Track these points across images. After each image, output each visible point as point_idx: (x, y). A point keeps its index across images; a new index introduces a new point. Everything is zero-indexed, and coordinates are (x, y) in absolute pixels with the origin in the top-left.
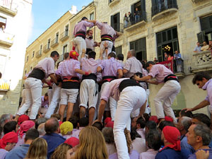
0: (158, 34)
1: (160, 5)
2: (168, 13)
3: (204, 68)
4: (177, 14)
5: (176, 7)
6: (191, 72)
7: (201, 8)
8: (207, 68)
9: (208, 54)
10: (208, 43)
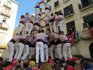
0: (67, 24)
1: (67, 13)
2: (70, 16)
3: (86, 37)
4: (74, 16)
5: (74, 13)
6: (81, 39)
7: (83, 13)
8: (88, 37)
9: (88, 31)
10: (87, 27)
